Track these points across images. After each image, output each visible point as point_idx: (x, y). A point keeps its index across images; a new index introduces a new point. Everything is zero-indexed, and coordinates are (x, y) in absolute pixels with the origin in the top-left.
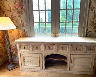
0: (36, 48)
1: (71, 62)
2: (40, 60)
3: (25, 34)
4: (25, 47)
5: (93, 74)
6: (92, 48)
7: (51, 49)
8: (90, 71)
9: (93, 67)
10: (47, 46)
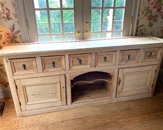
0: (51, 64)
1: (119, 82)
2: (62, 88)
3: (15, 37)
4: (24, 66)
5: (150, 95)
6: (153, 53)
7: (83, 63)
8: (147, 91)
9: (152, 85)
10: (76, 59)
